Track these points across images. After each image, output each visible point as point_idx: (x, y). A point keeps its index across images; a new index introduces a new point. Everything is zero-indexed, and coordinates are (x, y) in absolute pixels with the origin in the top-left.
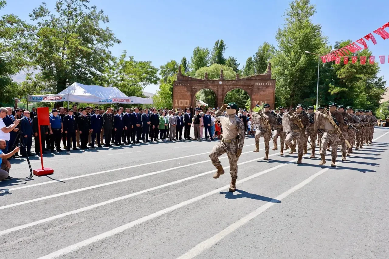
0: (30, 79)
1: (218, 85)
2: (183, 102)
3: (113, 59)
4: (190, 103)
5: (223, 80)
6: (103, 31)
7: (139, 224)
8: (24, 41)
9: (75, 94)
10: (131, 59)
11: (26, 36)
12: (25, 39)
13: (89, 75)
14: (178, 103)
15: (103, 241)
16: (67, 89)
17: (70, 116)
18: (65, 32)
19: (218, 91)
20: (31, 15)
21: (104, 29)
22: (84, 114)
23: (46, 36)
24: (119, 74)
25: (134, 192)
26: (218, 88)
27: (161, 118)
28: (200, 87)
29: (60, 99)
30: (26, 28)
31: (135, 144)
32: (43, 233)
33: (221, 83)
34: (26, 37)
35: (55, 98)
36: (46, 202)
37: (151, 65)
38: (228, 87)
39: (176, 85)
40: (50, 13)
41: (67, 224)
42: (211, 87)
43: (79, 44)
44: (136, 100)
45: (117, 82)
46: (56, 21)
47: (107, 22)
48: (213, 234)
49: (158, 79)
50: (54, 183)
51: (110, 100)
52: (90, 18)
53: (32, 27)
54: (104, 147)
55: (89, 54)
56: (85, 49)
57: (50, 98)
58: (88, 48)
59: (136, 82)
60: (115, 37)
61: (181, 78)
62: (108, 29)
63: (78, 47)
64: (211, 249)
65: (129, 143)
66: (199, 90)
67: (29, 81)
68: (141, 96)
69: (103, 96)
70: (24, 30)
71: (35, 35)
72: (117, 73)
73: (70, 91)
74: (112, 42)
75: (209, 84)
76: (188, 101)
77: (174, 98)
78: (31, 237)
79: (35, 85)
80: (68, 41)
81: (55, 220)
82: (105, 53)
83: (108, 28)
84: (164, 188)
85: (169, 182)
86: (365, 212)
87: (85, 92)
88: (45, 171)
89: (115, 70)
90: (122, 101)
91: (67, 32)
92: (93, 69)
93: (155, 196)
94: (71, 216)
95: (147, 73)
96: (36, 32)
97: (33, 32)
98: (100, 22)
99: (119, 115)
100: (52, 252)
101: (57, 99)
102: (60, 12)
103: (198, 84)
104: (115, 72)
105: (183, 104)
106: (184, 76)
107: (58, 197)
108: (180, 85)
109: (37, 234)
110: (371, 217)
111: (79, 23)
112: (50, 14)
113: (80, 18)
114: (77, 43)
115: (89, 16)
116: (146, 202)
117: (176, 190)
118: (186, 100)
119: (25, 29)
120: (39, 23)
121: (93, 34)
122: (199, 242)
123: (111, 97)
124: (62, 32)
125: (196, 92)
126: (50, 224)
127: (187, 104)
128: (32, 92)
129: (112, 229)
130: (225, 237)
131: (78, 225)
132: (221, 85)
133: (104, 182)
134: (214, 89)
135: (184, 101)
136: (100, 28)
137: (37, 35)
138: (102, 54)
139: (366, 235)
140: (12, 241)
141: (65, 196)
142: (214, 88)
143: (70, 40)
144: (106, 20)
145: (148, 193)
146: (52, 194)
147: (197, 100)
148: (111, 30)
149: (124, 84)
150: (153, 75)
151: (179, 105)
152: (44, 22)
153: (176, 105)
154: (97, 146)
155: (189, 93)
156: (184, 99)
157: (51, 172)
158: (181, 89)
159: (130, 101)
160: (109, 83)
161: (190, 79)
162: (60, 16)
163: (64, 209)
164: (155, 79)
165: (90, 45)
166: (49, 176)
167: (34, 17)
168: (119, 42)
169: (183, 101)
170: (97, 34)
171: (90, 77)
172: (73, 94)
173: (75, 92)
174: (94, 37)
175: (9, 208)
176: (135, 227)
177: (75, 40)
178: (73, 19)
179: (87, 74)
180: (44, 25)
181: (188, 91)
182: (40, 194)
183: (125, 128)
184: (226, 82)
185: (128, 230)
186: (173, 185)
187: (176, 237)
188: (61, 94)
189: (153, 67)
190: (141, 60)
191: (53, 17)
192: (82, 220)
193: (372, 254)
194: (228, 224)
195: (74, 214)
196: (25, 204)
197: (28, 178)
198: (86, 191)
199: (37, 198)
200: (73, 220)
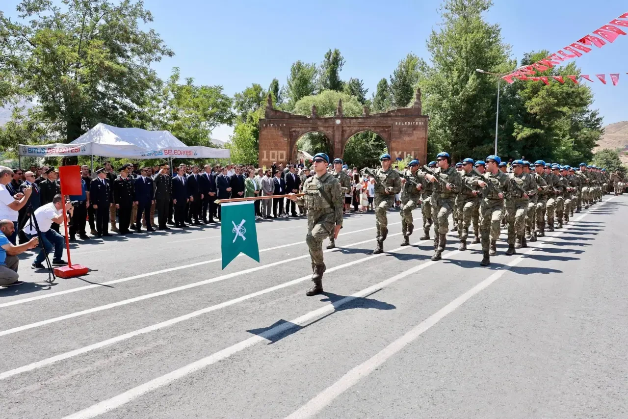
0: (19, 117)
1: (334, 126)
2: (276, 155)
3: (159, 83)
4: (287, 155)
5: (343, 118)
6: (144, 36)
7: (252, 346)
8: (8, 52)
9: (101, 143)
10: (189, 83)
11: (12, 44)
12: (9, 50)
13: (120, 110)
14: (268, 157)
15: (205, 371)
16: (85, 134)
17: (101, 180)
18: (79, 37)
19: (334, 136)
20: (19, 9)
21: (147, 31)
22: (124, 176)
23: (47, 45)
24: (168, 108)
25: (228, 299)
26: (334, 131)
27: (248, 182)
28: (303, 129)
29: (76, 151)
30: (12, 29)
32: (106, 361)
33: (338, 122)
34: (12, 46)
35: (67, 150)
36: (93, 317)
37: (222, 93)
38: (351, 128)
39: (264, 125)
40: (51, 4)
41: (139, 349)
42: (322, 129)
43: (105, 57)
44: (201, 152)
45: (166, 121)
46: (62, 18)
47: (149, 21)
48: (368, 357)
49: (233, 116)
50: (95, 288)
51: (160, 152)
52: (120, 13)
53: (23, 28)
55: (123, 74)
56: (115, 66)
57: (60, 150)
58: (118, 64)
59: (199, 121)
60: (164, 46)
61: (272, 113)
62: (153, 33)
63: (103, 63)
64: (371, 376)
66: (303, 134)
67: (19, 120)
68: (208, 144)
69: (148, 146)
70: (8, 34)
71: (28, 42)
72: (164, 108)
73: (91, 137)
74: (159, 54)
75: (319, 123)
76: (284, 153)
77: (261, 147)
78: (89, 368)
79: (30, 128)
80: (85, 53)
81: (119, 343)
82: (146, 74)
83: (152, 31)
84: (276, 292)
85: (280, 283)
86: (588, 318)
87: (117, 139)
88: (74, 270)
89: (161, 102)
90: (179, 153)
91: (81, 37)
92: (127, 101)
93: (265, 305)
94: (142, 336)
95: (215, 105)
96: (29, 36)
97: (24, 38)
98: (139, 20)
99: (179, 177)
100: (130, 388)
101: (72, 151)
102: (69, 4)
103: (300, 124)
104: (161, 105)
105: (276, 158)
106: (276, 111)
107: (110, 309)
108: (270, 125)
109: (98, 364)
110: (597, 325)
111: (102, 22)
112: (52, 7)
113: (103, 13)
114: (102, 56)
115: (119, 11)
116: (253, 313)
117: (295, 295)
118: (280, 152)
119: (11, 31)
120: (33, 22)
121: (128, 40)
122: (351, 368)
123: (160, 147)
124: (74, 38)
125: (297, 137)
126: (112, 349)
127: (282, 157)
128: (25, 140)
129: (212, 353)
130: (388, 360)
131: (158, 349)
132: (338, 126)
133: (176, 286)
134: (328, 132)
135: (278, 153)
136: (140, 30)
137: (30, 43)
138: (142, 76)
139: (593, 351)
140: (61, 375)
141: (121, 307)
142: (327, 130)
143: (90, 52)
144: (148, 17)
145: (253, 300)
146: (97, 305)
147: (300, 151)
148: (158, 35)
149: (178, 125)
150: (225, 110)
151: (269, 159)
152: (41, 21)
153: (265, 159)
155: (286, 139)
156: (278, 149)
157: (84, 272)
158: (271, 133)
159: (191, 154)
160: (154, 124)
161: (287, 116)
162: (68, 11)
163: (125, 327)
164: (228, 116)
165: (120, 60)
166: (81, 277)
167: (26, 12)
168: (170, 54)
169: (275, 152)
170: (135, 41)
171: (121, 113)
172: (97, 142)
173: (101, 139)
174: (127, 47)
175: (38, 328)
176: (247, 349)
177: (97, 50)
178: (91, 15)
179: (116, 109)
180: (41, 26)
181: (284, 135)
182: (78, 307)
183: (190, 198)
184: (348, 121)
185: (238, 354)
186: (289, 287)
187: (314, 361)
188: (78, 143)
189: (225, 95)
190: (204, 85)
191: (56, 12)
192: (161, 342)
193: (606, 375)
194: (388, 342)
195: (145, 334)
196: (60, 322)
197: (48, 282)
198: (152, 299)
199: (76, 311)
200: (146, 343)
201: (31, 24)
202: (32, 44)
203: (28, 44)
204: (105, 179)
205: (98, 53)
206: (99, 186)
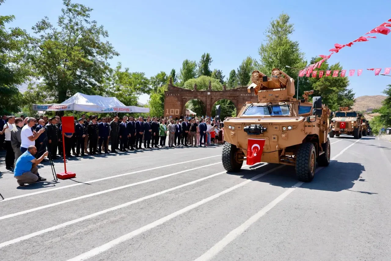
0: (32, 89)
1: (206, 96)
2: (174, 111)
3: (111, 71)
4: (180, 112)
5: (211, 91)
6: (103, 44)
7: (174, 218)
8: (27, 52)
9: (79, 103)
10: (127, 70)
11: (30, 48)
12: (28, 51)
13: (88, 85)
14: (169, 112)
15: (151, 231)
16: (69, 98)
17: (80, 124)
18: (67, 45)
19: (206, 101)
20: (33, 28)
21: (105, 42)
23: (50, 49)
24: (115, 84)
25: (157, 192)
26: (206, 99)
27: (161, 126)
28: (190, 97)
29: (65, 108)
30: (30, 40)
31: (138, 150)
32: (95, 226)
33: (209, 93)
34: (29, 49)
35: (60, 107)
36: (83, 201)
37: (144, 77)
38: (216, 97)
39: (167, 95)
40: (52, 26)
41: (112, 219)
42: (200, 97)
43: (81, 56)
44: (134, 109)
45: (113, 92)
46: (58, 34)
47: (106, 37)
48: (240, 224)
49: (150, 89)
50: (81, 185)
51: (111, 109)
52: (91, 32)
53: (37, 39)
54: (110, 153)
55: (91, 65)
56: (87, 61)
57: (55, 107)
58: (88, 60)
59: (132, 92)
60: (114, 50)
61: (172, 88)
62: (108, 43)
63: (81, 59)
64: (243, 235)
65: (132, 149)
66: (189, 100)
67: (32, 90)
68: (136, 105)
69: (104, 106)
70: (28, 43)
71: (39, 47)
72: (113, 84)
73: (73, 100)
74: (111, 55)
75: (198, 94)
76: (178, 110)
77: (165, 107)
78: (86, 229)
79: (38, 94)
80: (71, 53)
81: (100, 215)
82: (104, 65)
83: (108, 42)
84: (183, 188)
85: (184, 183)
86: (358, 205)
87: (87, 102)
88: (68, 175)
89: (112, 81)
90: (122, 109)
91: (68, 45)
92: (93, 80)
93: (178, 195)
94: (112, 212)
95: (141, 84)
96: (39, 44)
97: (37, 45)
98: (101, 36)
99: (124, 123)
100: (111, 240)
101: (62, 108)
102: (62, 27)
103: (187, 95)
104: (111, 83)
105: (174, 113)
106: (174, 87)
107: (92, 197)
108: (171, 95)
109: (90, 227)
110: (363, 209)
111: (80, 36)
112: (52, 28)
113: (81, 32)
114: (80, 55)
115: (90, 30)
116: (172, 199)
117: (194, 190)
118: (176, 110)
119: (29, 41)
120: (42, 36)
121: (94, 47)
122: (231, 230)
123: (111, 106)
124: (64, 45)
125: (186, 102)
126: (97, 219)
127: (177, 113)
128: (35, 101)
129: (153, 221)
130: (251, 226)
131: (122, 219)
132: (209, 95)
133: (126, 184)
134: (203, 99)
135: (175, 110)
136: (101, 41)
137: (40, 47)
138: (101, 66)
139: (362, 223)
140: (71, 233)
141: (98, 196)
142: (203, 98)
143: (73, 53)
144: (106, 34)
145: (171, 192)
146: (84, 195)
147: (187, 109)
148: (111, 44)
149: (120, 94)
150: (146, 86)
151: (170, 113)
152: (46, 36)
153: (167, 114)
154: (104, 152)
155: (180, 103)
156: (175, 108)
157: (73, 176)
158: (171, 99)
159: (129, 110)
160: (107, 93)
161: (180, 90)
162: (61, 30)
163: (102, 207)
164: (148, 89)
165: (90, 58)
166: (72, 179)
167: (37, 30)
168: (117, 55)
169: (173, 110)
170: (98, 47)
171: (89, 87)
172: (77, 103)
173: (78, 101)
174: (94, 50)
175: (53, 207)
176: (172, 219)
177: (78, 52)
178: (74, 33)
179: (86, 84)
180: (46, 38)
181: (178, 100)
182: (73, 195)
183: (129, 135)
184: (214, 93)
185: (167, 222)
186: (189, 186)
187: (210, 226)
188: (66, 104)
189: (146, 78)
190: (134, 72)
191: (55, 31)
192: (123, 215)
193: (371, 236)
194: (249, 217)
195: (114, 210)
196: (65, 203)
197: (54, 182)
198: (114, 191)
199: (73, 198)
200: (115, 216)
201: (41, 37)
202: (41, 48)
203: (39, 48)
204: (83, 124)
205: (78, 53)
206: (80, 128)
